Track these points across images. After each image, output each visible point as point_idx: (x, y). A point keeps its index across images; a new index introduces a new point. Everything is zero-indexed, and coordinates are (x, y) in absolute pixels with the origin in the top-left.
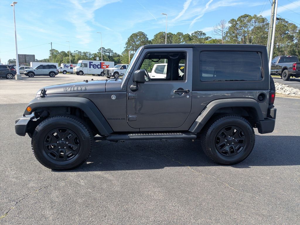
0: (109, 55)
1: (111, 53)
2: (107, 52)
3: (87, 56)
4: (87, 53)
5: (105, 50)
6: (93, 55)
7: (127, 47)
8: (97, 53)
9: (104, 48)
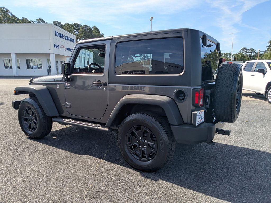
0: (251, 55)
1: (253, 53)
2: (248, 52)
3: (228, 57)
4: (228, 54)
5: (247, 50)
6: (233, 55)
7: (270, 46)
8: (238, 54)
9: (246, 49)
